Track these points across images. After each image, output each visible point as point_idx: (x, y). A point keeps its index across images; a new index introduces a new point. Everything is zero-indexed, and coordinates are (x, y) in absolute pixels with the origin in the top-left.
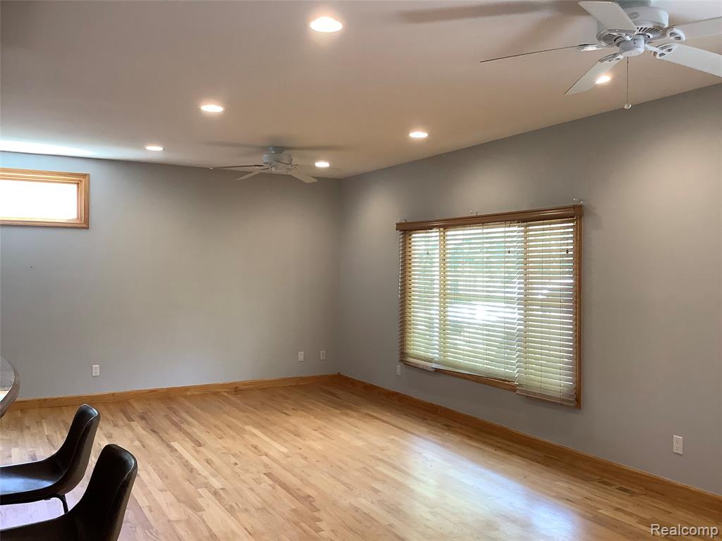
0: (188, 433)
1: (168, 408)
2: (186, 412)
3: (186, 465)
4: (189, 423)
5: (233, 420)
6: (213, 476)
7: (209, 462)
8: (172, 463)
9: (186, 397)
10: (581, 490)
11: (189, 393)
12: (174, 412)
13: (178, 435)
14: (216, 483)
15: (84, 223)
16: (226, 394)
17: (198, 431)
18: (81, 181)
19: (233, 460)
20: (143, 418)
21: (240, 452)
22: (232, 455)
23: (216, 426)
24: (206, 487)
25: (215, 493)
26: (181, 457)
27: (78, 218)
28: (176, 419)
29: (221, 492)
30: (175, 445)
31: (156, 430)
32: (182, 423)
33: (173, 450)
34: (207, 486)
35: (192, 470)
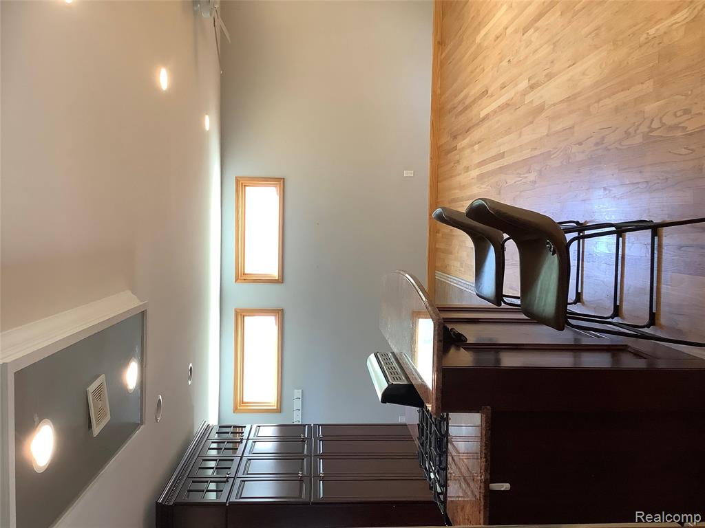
0: (475, 100)
1: (449, 113)
2: (455, 97)
3: (502, 108)
4: (466, 97)
5: (468, 54)
6: (517, 85)
7: (503, 87)
8: (499, 121)
9: (441, 95)
11: (439, 91)
12: (455, 108)
13: (475, 110)
14: (524, 85)
15: (281, 182)
16: (444, 55)
17: (474, 90)
18: (242, 184)
19: (505, 63)
20: (455, 137)
21: (499, 54)
22: (501, 62)
23: (472, 72)
24: (525, 95)
25: (532, 87)
26: (495, 112)
27: (276, 187)
28: (460, 108)
29: (532, 82)
30: (483, 114)
31: (467, 128)
32: (464, 103)
33: (486, 118)
34: (524, 93)
35: (507, 105)
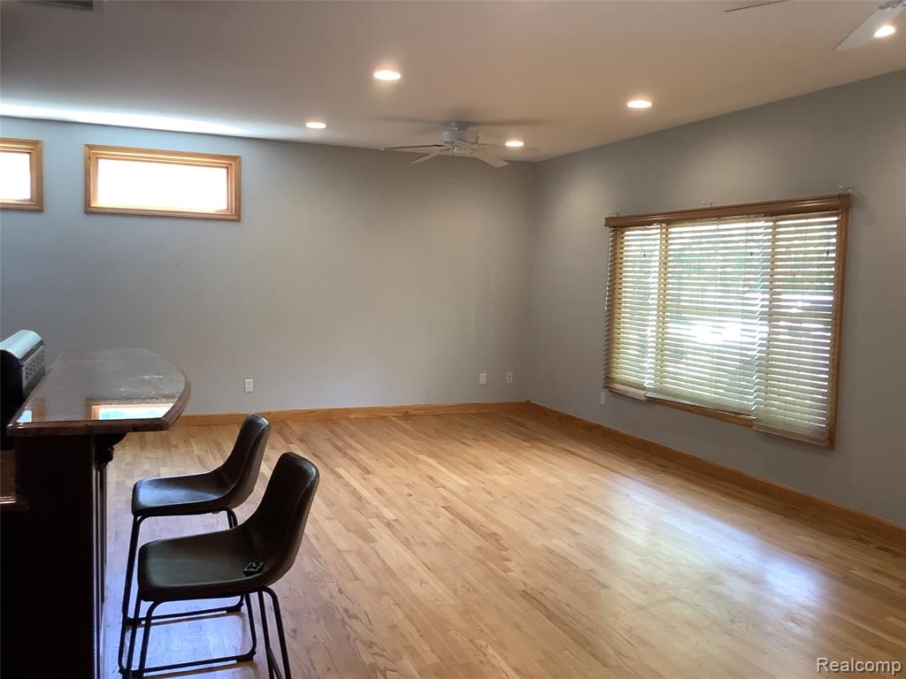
0: (355, 460)
1: (331, 431)
2: (351, 437)
3: (354, 492)
4: (354, 449)
5: (403, 447)
6: (385, 506)
7: (379, 491)
8: (339, 490)
9: (348, 419)
10: (830, 547)
11: (352, 416)
12: (337, 436)
13: (342, 461)
14: (389, 515)
15: (234, 216)
16: (394, 419)
17: (364, 457)
18: (231, 164)
19: (407, 491)
20: (302, 441)
21: (415, 483)
22: (406, 485)
23: (385, 454)
24: (378, 517)
25: (389, 525)
26: (347, 485)
27: (228, 208)
28: (340, 444)
29: (394, 523)
30: (340, 471)
31: (318, 453)
32: (347, 448)
33: (340, 477)
34: (379, 516)
35: (360, 499)
